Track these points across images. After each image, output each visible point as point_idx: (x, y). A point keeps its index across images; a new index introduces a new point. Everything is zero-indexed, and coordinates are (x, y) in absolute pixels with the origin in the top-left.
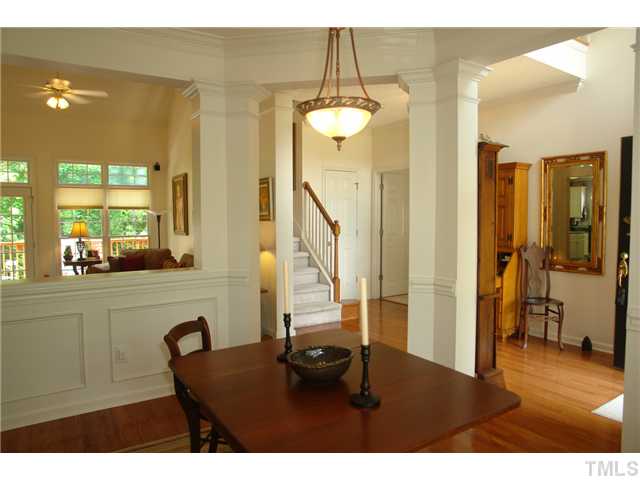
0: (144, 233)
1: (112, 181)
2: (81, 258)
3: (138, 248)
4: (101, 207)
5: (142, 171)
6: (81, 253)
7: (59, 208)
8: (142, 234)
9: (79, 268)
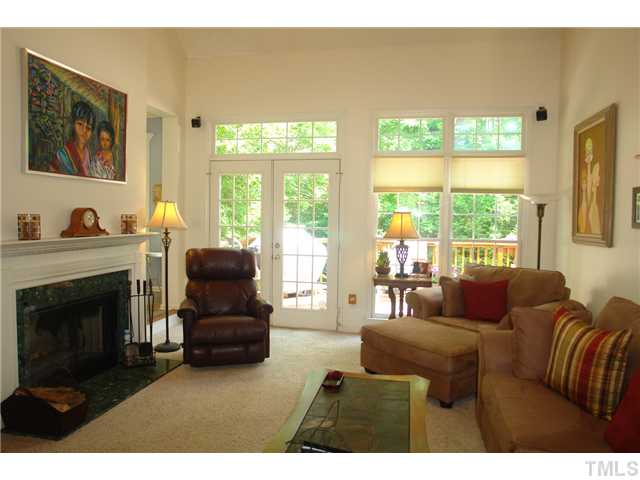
0: (512, 236)
1: (460, 145)
2: (401, 275)
3: (500, 264)
4: (440, 189)
5: (513, 124)
6: (402, 265)
7: (377, 189)
8: (508, 238)
9: (396, 291)
